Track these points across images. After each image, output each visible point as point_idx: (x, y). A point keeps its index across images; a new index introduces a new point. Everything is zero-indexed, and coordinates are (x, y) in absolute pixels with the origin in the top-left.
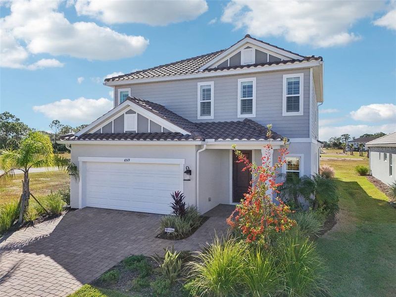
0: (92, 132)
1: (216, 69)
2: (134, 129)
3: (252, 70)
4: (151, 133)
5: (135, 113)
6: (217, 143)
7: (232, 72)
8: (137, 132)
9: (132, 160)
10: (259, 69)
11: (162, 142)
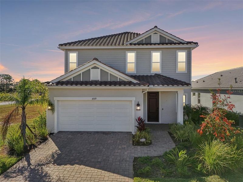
0: (64, 80)
1: (135, 44)
2: (99, 78)
3: (157, 46)
4: (110, 82)
5: (99, 68)
6: (154, 88)
7: (145, 46)
8: (100, 81)
9: (98, 98)
10: (161, 46)
11: (117, 87)
